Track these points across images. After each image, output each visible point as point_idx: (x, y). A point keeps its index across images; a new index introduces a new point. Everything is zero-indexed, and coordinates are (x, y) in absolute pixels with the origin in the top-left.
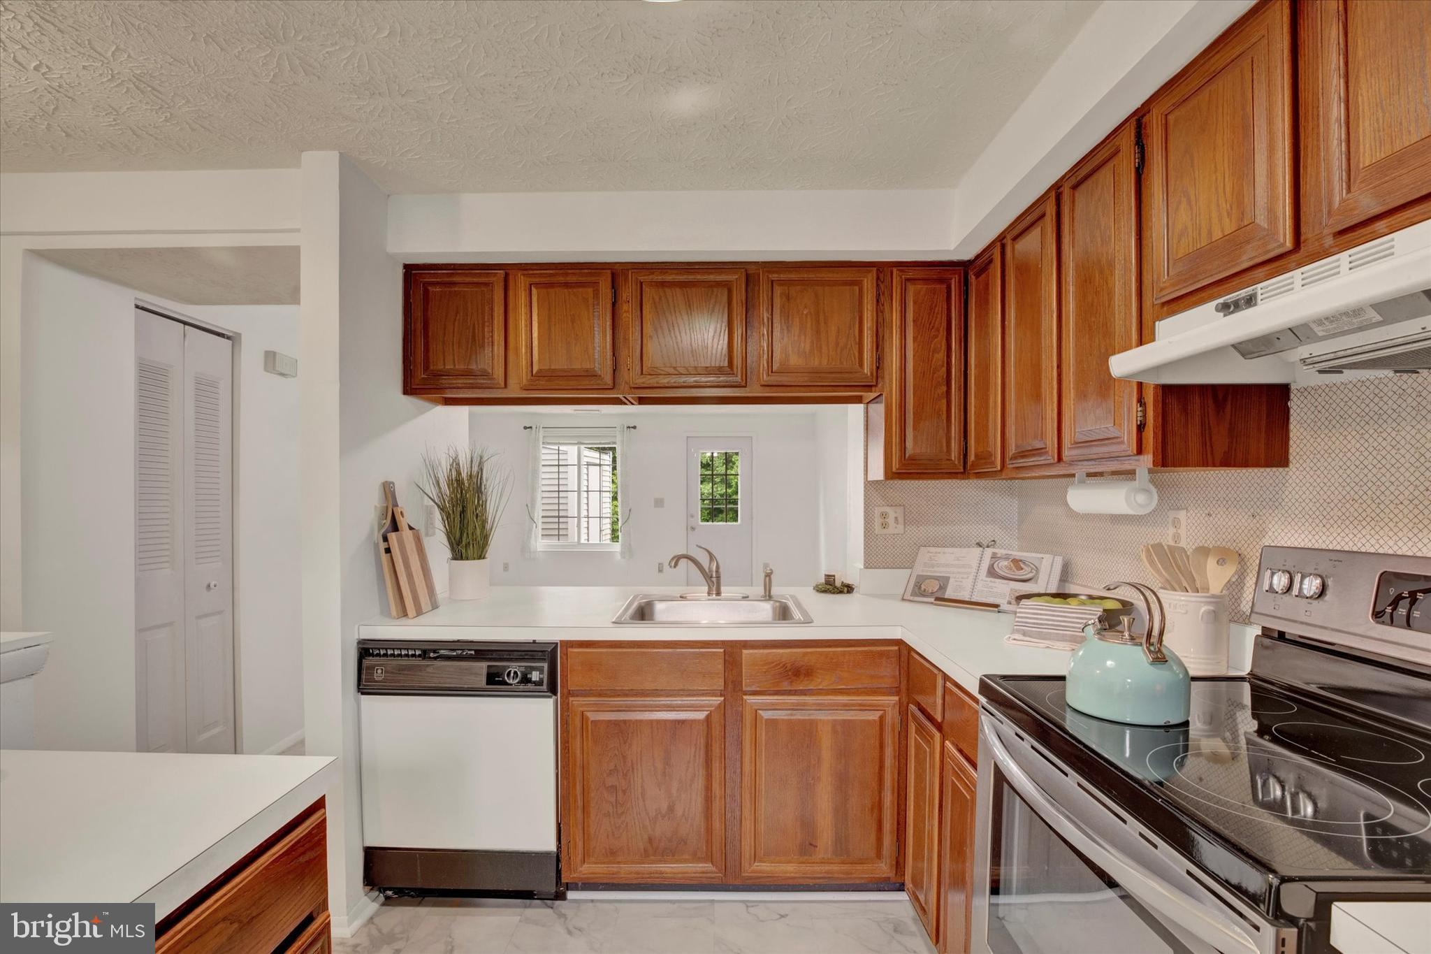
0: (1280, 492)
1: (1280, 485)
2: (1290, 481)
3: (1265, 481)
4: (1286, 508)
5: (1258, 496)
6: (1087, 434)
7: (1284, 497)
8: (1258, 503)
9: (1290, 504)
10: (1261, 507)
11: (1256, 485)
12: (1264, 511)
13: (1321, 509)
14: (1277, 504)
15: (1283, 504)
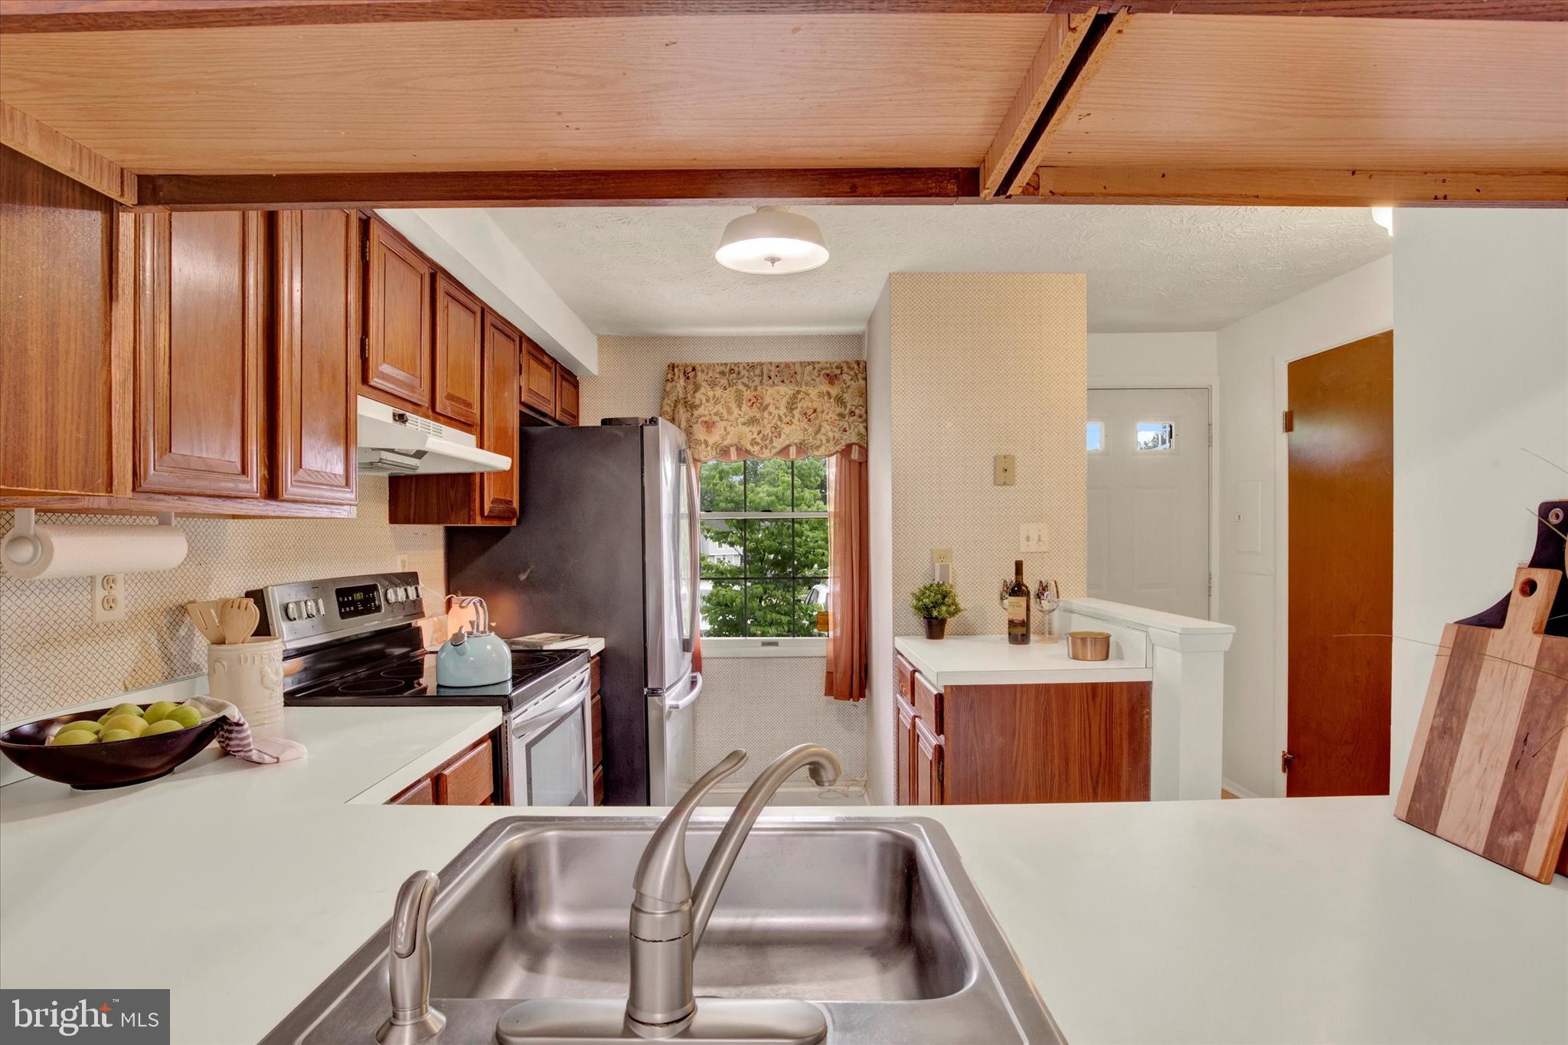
0: (222, 541)
1: (222, 535)
2: (229, 531)
3: (209, 530)
4: (227, 555)
5: (204, 545)
6: (313, 475)
7: (225, 545)
8: (204, 552)
9: (229, 551)
10: (207, 555)
11: (201, 534)
12: (210, 559)
13: (251, 554)
14: (220, 552)
15: (224, 551)
